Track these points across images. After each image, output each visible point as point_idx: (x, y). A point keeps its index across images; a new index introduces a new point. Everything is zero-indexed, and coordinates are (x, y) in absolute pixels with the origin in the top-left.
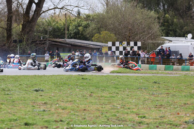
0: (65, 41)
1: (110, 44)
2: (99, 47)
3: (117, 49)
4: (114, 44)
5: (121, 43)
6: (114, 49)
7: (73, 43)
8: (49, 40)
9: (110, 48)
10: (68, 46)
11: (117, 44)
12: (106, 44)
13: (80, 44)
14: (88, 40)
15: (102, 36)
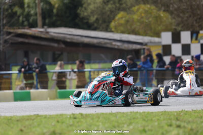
0: (47, 33)
1: (166, 38)
2: (138, 47)
3: (186, 49)
4: (176, 39)
5: (195, 34)
6: (177, 50)
7: (69, 39)
8: (9, 33)
9: (167, 49)
10: (56, 45)
11: (186, 37)
12: (156, 39)
13: (86, 40)
14: (95, 29)
15: (136, 17)
